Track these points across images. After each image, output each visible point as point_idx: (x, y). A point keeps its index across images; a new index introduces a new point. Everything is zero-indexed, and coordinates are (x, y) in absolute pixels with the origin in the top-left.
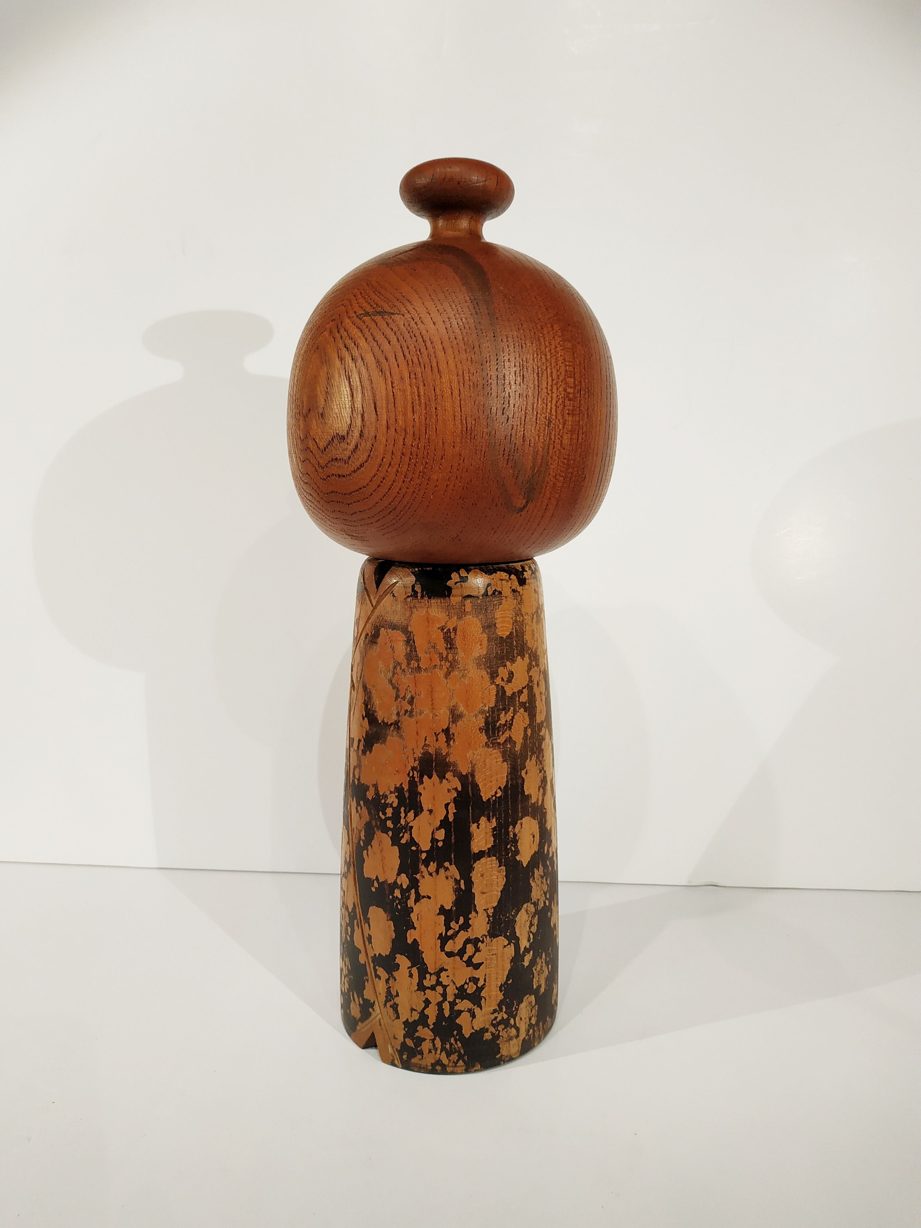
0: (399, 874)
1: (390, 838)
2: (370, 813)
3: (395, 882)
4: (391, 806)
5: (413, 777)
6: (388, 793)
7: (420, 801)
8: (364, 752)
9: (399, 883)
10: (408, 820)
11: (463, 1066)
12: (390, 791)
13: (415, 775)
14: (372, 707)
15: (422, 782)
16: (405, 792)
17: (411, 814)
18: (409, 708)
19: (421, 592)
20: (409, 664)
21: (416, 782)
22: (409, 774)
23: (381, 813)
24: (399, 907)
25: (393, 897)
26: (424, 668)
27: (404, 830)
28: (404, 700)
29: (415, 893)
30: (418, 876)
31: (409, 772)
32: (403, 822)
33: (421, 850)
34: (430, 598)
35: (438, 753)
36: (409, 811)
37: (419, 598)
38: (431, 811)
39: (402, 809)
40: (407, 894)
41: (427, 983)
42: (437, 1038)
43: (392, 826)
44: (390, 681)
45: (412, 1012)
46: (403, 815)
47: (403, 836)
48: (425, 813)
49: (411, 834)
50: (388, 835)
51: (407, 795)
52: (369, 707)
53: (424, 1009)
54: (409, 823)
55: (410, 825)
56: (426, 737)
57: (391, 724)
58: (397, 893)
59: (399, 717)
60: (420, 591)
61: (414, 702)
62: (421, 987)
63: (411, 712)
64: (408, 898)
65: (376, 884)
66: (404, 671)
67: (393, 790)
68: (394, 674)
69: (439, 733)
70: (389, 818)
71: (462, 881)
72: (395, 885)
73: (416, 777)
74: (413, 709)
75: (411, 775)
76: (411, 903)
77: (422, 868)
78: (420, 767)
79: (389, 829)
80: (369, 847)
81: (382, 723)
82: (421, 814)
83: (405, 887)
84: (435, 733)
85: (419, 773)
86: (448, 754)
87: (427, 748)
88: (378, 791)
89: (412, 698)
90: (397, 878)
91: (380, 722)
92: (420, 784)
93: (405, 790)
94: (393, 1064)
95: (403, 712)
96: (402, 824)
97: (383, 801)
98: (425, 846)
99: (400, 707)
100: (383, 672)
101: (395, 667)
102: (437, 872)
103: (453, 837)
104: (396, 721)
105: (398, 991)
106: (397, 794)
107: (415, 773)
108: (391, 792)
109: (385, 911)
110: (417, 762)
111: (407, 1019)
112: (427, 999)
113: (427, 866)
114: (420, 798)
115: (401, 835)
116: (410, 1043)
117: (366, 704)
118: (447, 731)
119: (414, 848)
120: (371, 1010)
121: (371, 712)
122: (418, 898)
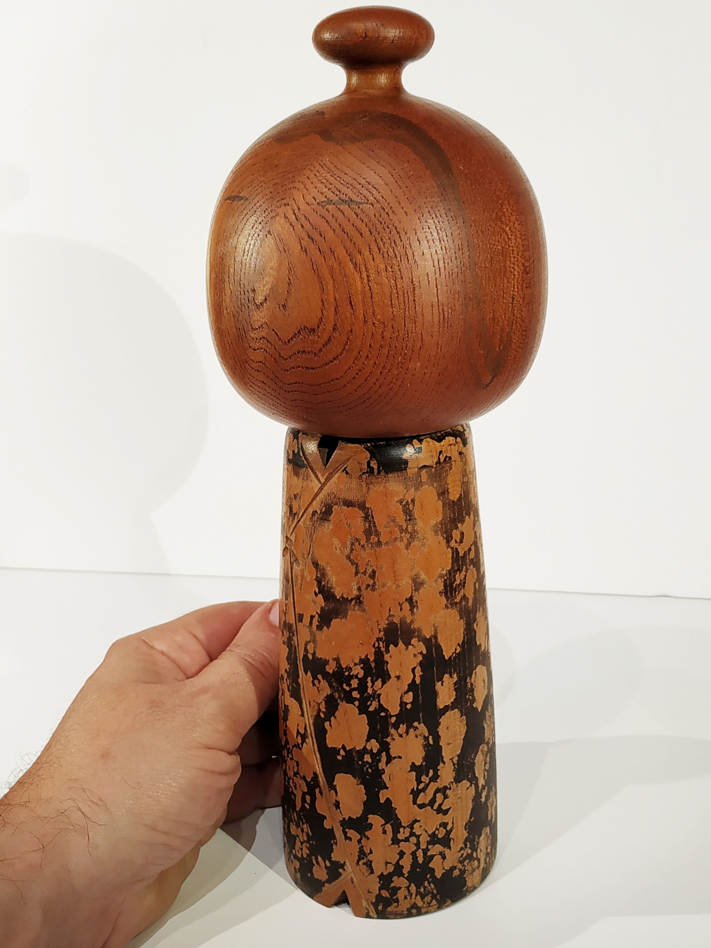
0: (368, 740)
1: (357, 707)
2: (331, 686)
3: (365, 748)
4: (356, 677)
5: (379, 647)
6: (352, 665)
7: (387, 669)
8: (319, 628)
9: (369, 749)
10: (376, 689)
11: (436, 905)
12: (355, 663)
13: (381, 645)
14: (328, 584)
15: (388, 651)
16: (371, 663)
17: (379, 683)
18: (371, 582)
19: (378, 468)
20: (368, 540)
21: (382, 652)
22: (374, 646)
23: (345, 686)
24: (370, 771)
25: (363, 762)
26: (385, 542)
27: (371, 699)
28: (365, 575)
29: (386, 755)
30: (388, 740)
31: (375, 643)
32: (370, 691)
33: (390, 715)
34: (387, 473)
35: (403, 621)
36: (376, 680)
37: (376, 474)
38: (398, 677)
39: (369, 679)
40: (378, 758)
41: (400, 836)
42: (412, 885)
43: (358, 696)
44: (348, 557)
45: (386, 866)
46: (369, 684)
47: (371, 704)
48: (393, 680)
49: (379, 701)
50: (355, 705)
51: (373, 665)
52: (323, 583)
53: (399, 860)
54: (377, 691)
55: (378, 693)
56: (390, 608)
57: (352, 599)
58: (367, 758)
59: (360, 592)
61: (376, 576)
62: (396, 841)
63: (374, 585)
64: (379, 760)
65: (342, 753)
66: (363, 546)
67: (357, 661)
68: (352, 550)
69: (403, 603)
70: (355, 689)
71: (431, 737)
72: (365, 750)
73: (382, 647)
74: (376, 583)
75: (376, 645)
76: (382, 765)
77: (393, 731)
78: (385, 637)
79: (356, 699)
80: (332, 718)
81: (341, 599)
82: (389, 681)
83: (375, 751)
84: (399, 603)
85: (385, 643)
86: (412, 622)
87: (392, 618)
88: (340, 664)
89: (374, 572)
90: (366, 744)
91: (338, 598)
92: (386, 653)
93: (371, 660)
94: (368, 916)
95: (364, 586)
96: (369, 693)
97: (347, 673)
98: (394, 710)
99: (361, 582)
100: (338, 549)
101: (352, 544)
102: (407, 733)
103: (420, 698)
104: (357, 596)
105: (372, 849)
106: (362, 665)
107: (381, 643)
108: (356, 664)
109: (354, 777)
110: (382, 633)
111: (382, 873)
112: (401, 851)
113: (397, 729)
114: (387, 666)
115: (369, 703)
116: (385, 894)
117: (319, 581)
118: (410, 600)
119: (383, 714)
120: (341, 870)
121: (326, 589)
122: (390, 759)
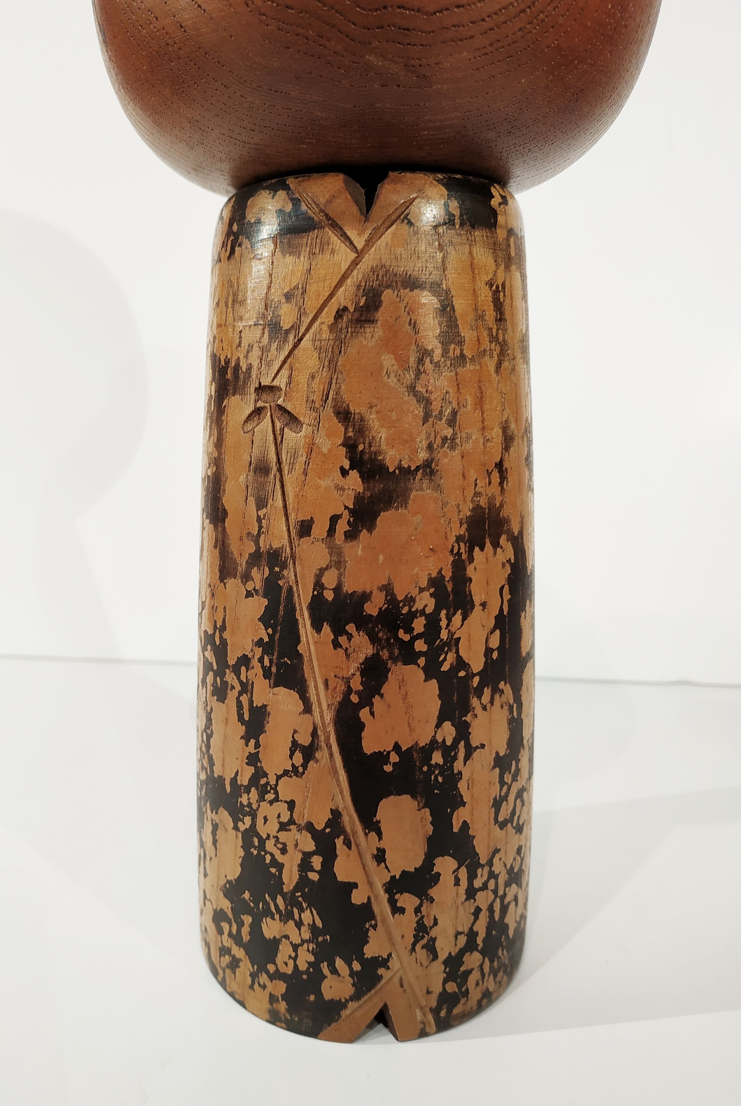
0: (438, 725)
1: (422, 668)
2: (373, 639)
3: (434, 741)
4: (423, 612)
5: (459, 554)
6: (415, 592)
7: (470, 591)
8: (351, 535)
9: (440, 740)
10: (453, 629)
12: (420, 588)
13: (462, 550)
14: (370, 446)
15: (471, 559)
16: (446, 583)
17: (457, 618)
18: (448, 432)
19: (460, 217)
20: (445, 352)
21: (464, 560)
22: (452, 551)
23: (401, 632)
24: (440, 779)
25: (430, 766)
26: (470, 357)
27: (446, 649)
28: (441, 419)
29: (465, 747)
30: (468, 718)
31: (453, 547)
32: (444, 635)
33: (472, 672)
34: (473, 227)
35: (491, 504)
36: (454, 614)
37: (457, 227)
38: (484, 605)
39: (444, 612)
40: (452, 754)
41: (478, 883)
42: (486, 959)
43: (424, 648)
44: (412, 389)
45: (456, 939)
46: (444, 623)
47: (445, 659)
48: (478, 608)
49: (457, 652)
50: (419, 666)
51: (450, 587)
52: (361, 447)
53: (473, 924)
54: (455, 633)
55: (455, 637)
56: (476, 480)
57: (418, 468)
58: (437, 758)
59: (432, 453)
60: (459, 214)
61: (458, 422)
62: (471, 893)
63: (453, 439)
64: (455, 758)
65: (394, 758)
66: (437, 365)
67: (424, 584)
68: (418, 374)
69: (493, 470)
70: (419, 636)
71: (515, 705)
72: (434, 745)
73: (464, 552)
74: (456, 433)
75: (455, 551)
76: (458, 765)
77: (475, 702)
78: (469, 534)
79: (421, 654)
80: (376, 699)
81: (397, 471)
82: (472, 613)
83: (449, 743)
84: (488, 470)
85: (468, 545)
86: (502, 505)
87: (479, 499)
88: (393, 595)
89: (454, 414)
90: (436, 732)
91: (391, 470)
92: (470, 563)
93: (447, 579)
94: (423, 1034)
95: (439, 440)
96: (443, 639)
97: (405, 610)
98: (477, 664)
99: (433, 434)
100: (392, 375)
101: (420, 361)
102: (492, 702)
103: (507, 640)
104: (427, 460)
105: (437, 917)
106: (432, 590)
107: (462, 545)
108: (421, 590)
109: (414, 797)
110: (465, 526)
111: (450, 953)
112: (478, 906)
113: (480, 697)
114: (469, 587)
115: (442, 657)
116: (452, 987)
117: (350, 446)
118: (500, 466)
119: (462, 674)
120: (381, 971)
121: (366, 457)
122: (470, 751)
